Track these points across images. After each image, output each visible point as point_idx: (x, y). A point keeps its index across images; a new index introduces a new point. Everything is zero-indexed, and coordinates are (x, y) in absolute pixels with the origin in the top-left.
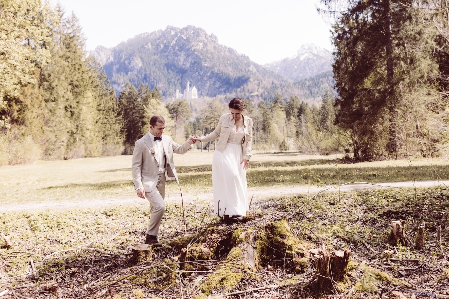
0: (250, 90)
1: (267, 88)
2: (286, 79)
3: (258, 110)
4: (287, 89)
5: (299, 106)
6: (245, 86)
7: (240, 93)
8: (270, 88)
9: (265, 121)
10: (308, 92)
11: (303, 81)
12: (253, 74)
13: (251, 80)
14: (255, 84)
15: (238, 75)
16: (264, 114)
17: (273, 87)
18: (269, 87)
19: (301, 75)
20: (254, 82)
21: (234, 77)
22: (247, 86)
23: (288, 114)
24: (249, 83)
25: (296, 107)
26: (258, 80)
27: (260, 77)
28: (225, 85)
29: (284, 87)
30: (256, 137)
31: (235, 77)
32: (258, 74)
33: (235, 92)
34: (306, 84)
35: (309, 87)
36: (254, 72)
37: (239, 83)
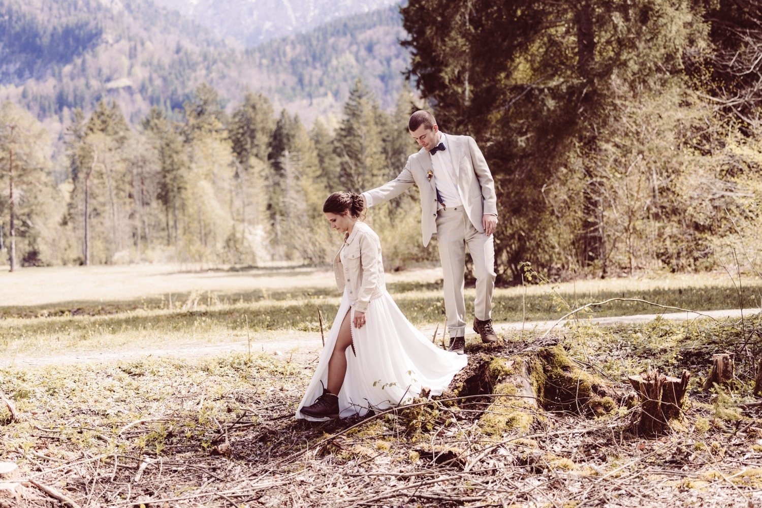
0: (106, 72)
1: (160, 67)
2: (219, 37)
3: (143, 139)
4: (226, 71)
5: (274, 127)
6: (88, 57)
7: (72, 79)
8: (172, 66)
9: (168, 171)
10: (292, 81)
11: (275, 45)
12: (112, 18)
13: (109, 36)
14: (120, 51)
15: (64, 20)
16: (168, 150)
17: (181, 62)
18: (166, 61)
19: (268, 25)
20: (116, 46)
21: (50, 28)
22: (95, 56)
23: (239, 149)
24: (101, 48)
25: (263, 129)
26: (130, 39)
27: (136, 28)
28: (20, 52)
29: (215, 62)
30: (138, 224)
31: (55, 29)
32: (131, 20)
33: (54, 75)
34: (285, 54)
35: (293, 63)
36: (115, 12)
37: (67, 45)
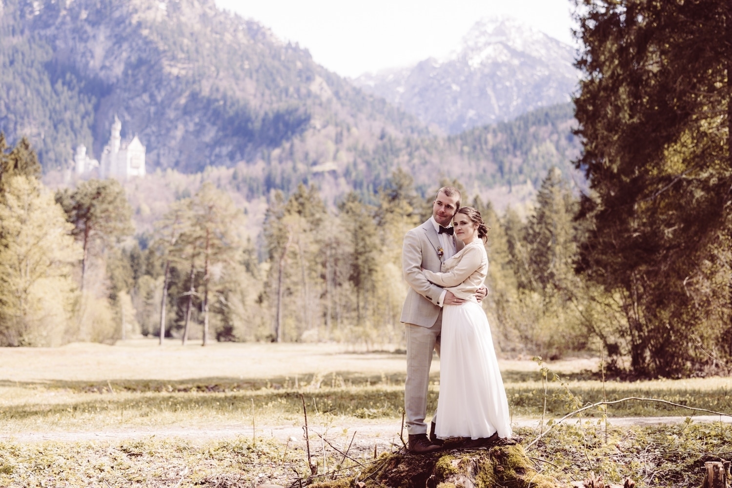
0: (312, 156)
1: (364, 152)
2: (423, 124)
3: (338, 221)
4: (428, 157)
6: (296, 141)
7: (281, 162)
8: (375, 152)
9: (361, 254)
10: (492, 168)
11: (477, 133)
12: (321, 105)
13: (317, 122)
14: (327, 136)
15: (275, 106)
16: (359, 233)
17: (384, 148)
18: (371, 147)
19: (471, 113)
20: (323, 132)
21: (262, 113)
22: (303, 140)
24: (308, 134)
26: (337, 125)
27: (343, 114)
28: (233, 135)
29: (417, 148)
30: (329, 303)
31: (266, 114)
32: (339, 106)
33: (263, 158)
34: (486, 142)
35: (494, 151)
36: (324, 99)
37: (277, 130)
